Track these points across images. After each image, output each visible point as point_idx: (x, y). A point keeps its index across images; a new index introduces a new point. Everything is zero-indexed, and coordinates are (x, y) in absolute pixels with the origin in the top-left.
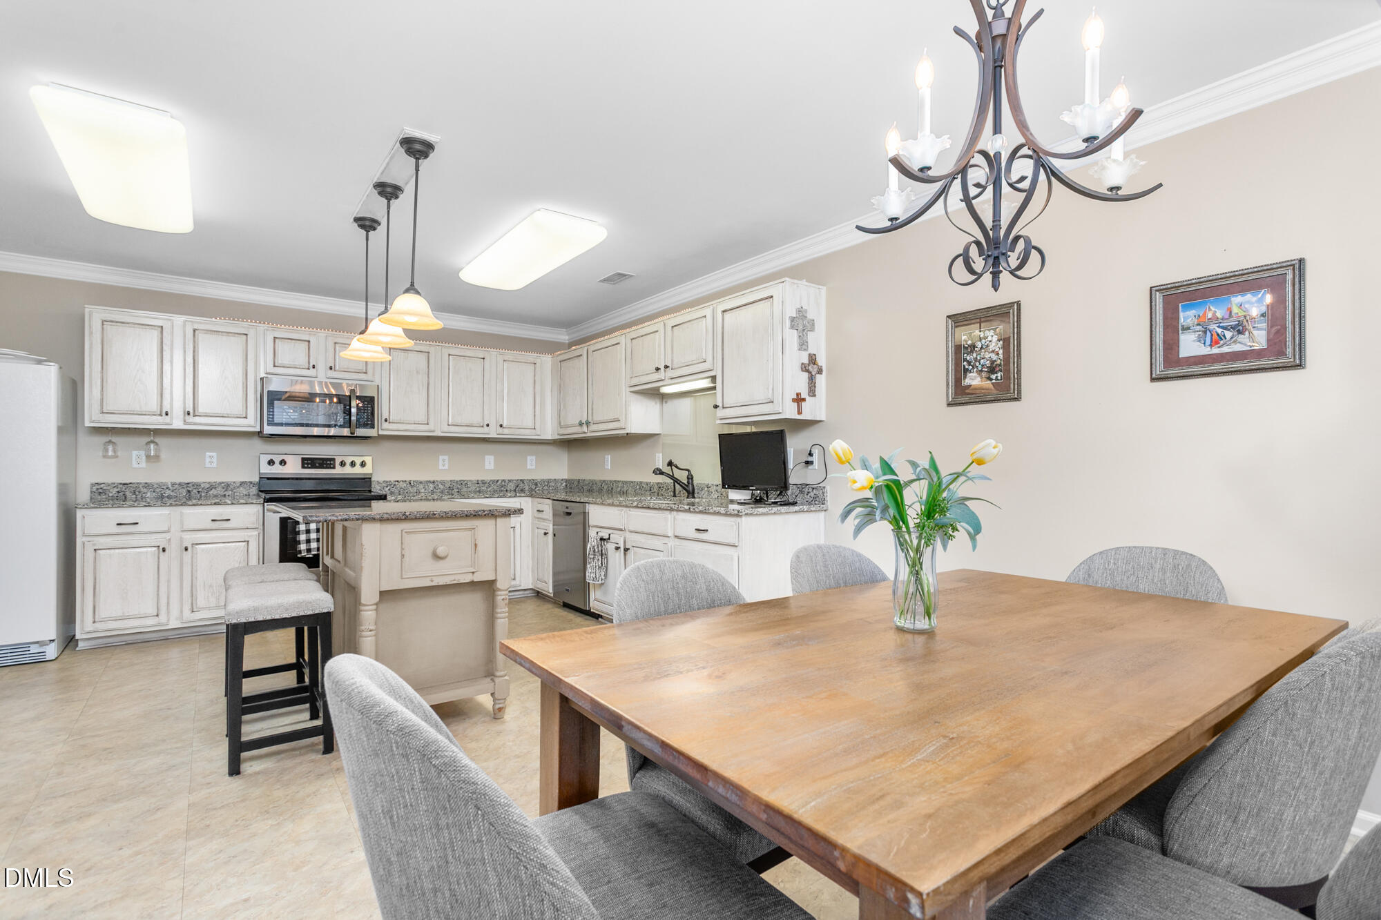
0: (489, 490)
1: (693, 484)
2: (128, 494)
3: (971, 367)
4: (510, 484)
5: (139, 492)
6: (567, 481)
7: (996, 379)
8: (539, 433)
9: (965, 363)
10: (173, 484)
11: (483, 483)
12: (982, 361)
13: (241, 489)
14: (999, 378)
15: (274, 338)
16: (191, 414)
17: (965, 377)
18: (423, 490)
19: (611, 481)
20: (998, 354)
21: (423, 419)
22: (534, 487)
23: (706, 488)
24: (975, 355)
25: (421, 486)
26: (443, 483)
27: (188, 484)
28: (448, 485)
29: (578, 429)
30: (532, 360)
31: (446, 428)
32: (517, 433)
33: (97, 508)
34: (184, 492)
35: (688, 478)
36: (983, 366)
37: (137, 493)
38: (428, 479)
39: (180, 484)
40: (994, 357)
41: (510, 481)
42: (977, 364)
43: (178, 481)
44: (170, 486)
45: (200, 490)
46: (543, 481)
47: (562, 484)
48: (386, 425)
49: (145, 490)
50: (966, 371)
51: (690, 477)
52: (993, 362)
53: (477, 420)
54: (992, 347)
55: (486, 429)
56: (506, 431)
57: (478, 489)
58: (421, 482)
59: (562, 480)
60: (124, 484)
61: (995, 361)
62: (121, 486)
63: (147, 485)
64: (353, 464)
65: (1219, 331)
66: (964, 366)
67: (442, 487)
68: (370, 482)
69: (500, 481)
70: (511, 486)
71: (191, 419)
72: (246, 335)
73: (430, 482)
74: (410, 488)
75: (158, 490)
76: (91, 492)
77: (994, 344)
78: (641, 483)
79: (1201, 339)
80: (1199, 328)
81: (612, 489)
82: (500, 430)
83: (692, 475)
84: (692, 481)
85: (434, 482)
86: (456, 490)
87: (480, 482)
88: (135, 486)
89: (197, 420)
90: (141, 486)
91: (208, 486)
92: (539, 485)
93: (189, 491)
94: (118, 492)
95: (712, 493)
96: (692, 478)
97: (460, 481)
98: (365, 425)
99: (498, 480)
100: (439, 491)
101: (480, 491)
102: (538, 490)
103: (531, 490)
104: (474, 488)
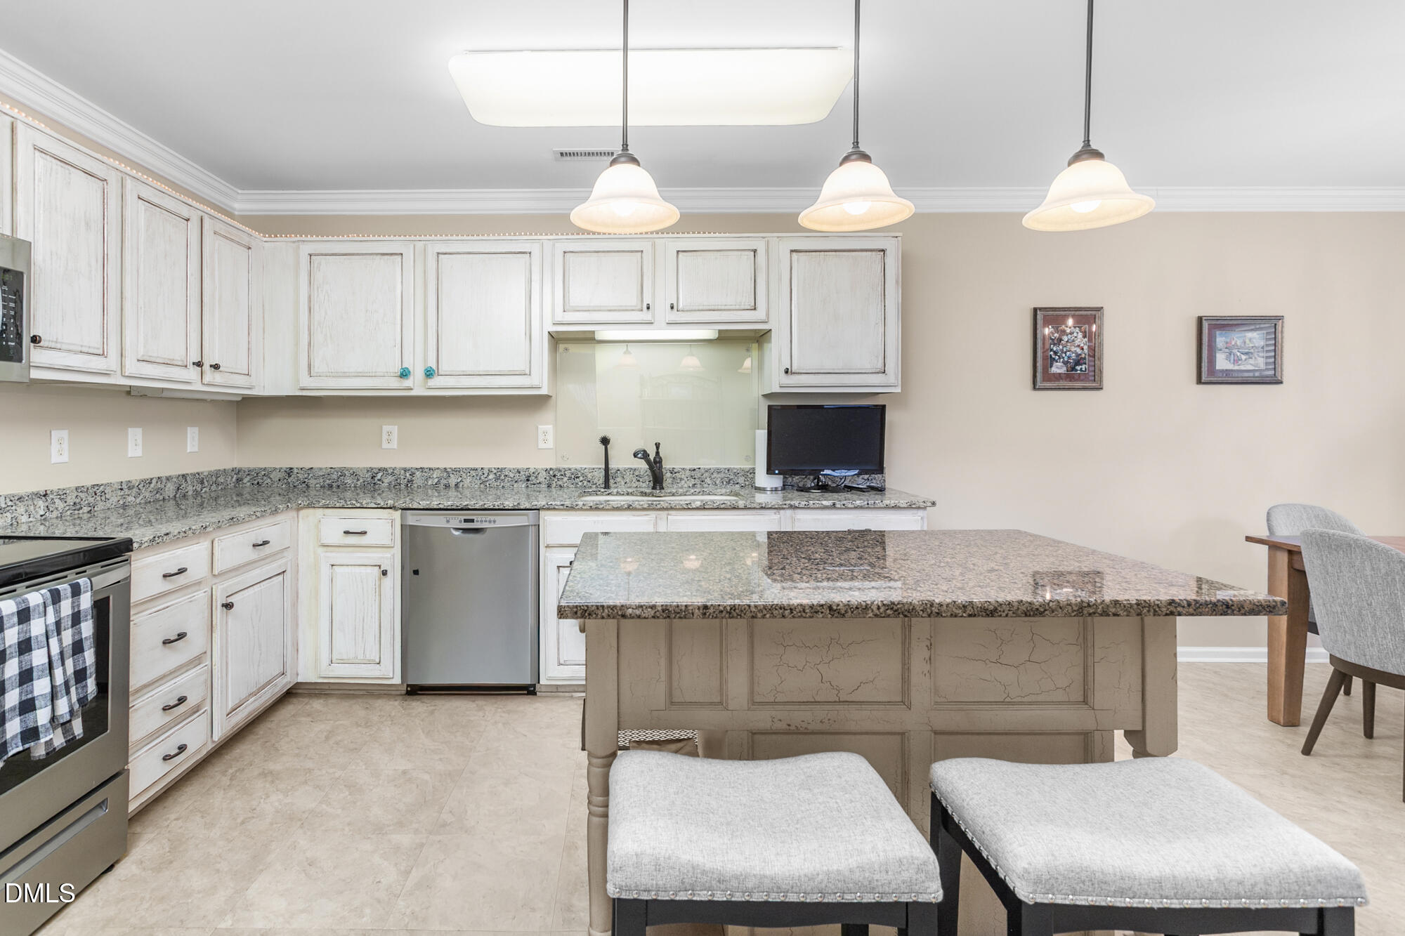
3: (1057, 357)
4: (169, 485)
7: (1081, 370)
9: (1052, 353)
11: (129, 488)
12: (1068, 353)
14: (1084, 369)
17: (1051, 367)
19: (405, 470)
20: (1082, 349)
21: (93, 340)
22: (199, 487)
24: (1061, 347)
26: (62, 495)
29: (395, 383)
31: (134, 367)
36: (1069, 357)
38: (35, 490)
40: (1079, 351)
41: (168, 479)
42: (1064, 355)
46: (211, 474)
50: (1053, 360)
52: (1078, 355)
54: (1077, 343)
55: (190, 373)
56: (217, 378)
57: (121, 502)
61: (1080, 355)
65: (1239, 354)
66: (1051, 355)
67: (60, 504)
69: (153, 483)
70: (170, 489)
77: (1079, 340)
78: (501, 470)
79: (1228, 358)
80: (1227, 350)
81: (410, 481)
82: (213, 376)
84: (661, 465)
86: (86, 509)
87: (124, 486)
92: (206, 483)
97: (93, 486)
99: (151, 479)
100: (55, 514)
101: (124, 507)
102: (205, 492)
103: (197, 494)
104: (116, 499)
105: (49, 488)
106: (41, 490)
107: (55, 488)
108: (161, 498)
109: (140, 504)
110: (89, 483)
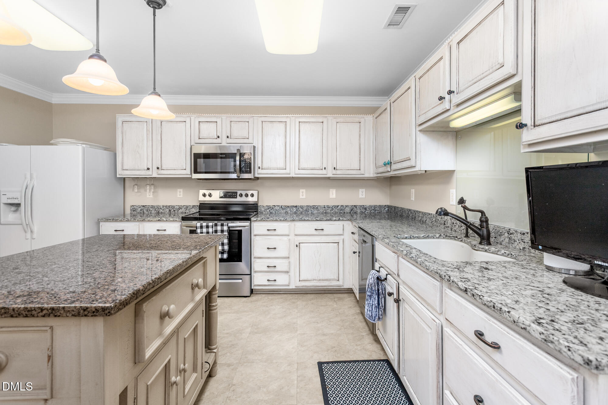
0: (332, 212)
1: (487, 228)
2: (145, 211)
4: (347, 208)
5: (149, 210)
6: (389, 207)
8: (363, 173)
10: (163, 206)
11: (328, 208)
13: (193, 209)
15: (199, 122)
16: (160, 168)
18: (289, 212)
21: (282, 165)
22: (364, 211)
23: (506, 235)
25: (288, 209)
26: (302, 207)
27: (169, 206)
28: (305, 209)
29: (385, 169)
30: (357, 120)
31: (298, 171)
32: (347, 173)
33: (106, 221)
34: (168, 210)
35: (481, 221)
37: (148, 211)
38: (293, 205)
39: (166, 206)
41: (346, 206)
43: (165, 205)
44: (162, 207)
45: (175, 210)
46: (371, 206)
47: (385, 209)
48: (260, 171)
49: (151, 209)
51: (484, 221)
53: (318, 165)
55: (324, 172)
56: (338, 172)
57: (324, 212)
58: (288, 207)
59: (385, 206)
60: (143, 206)
62: (142, 207)
63: (153, 207)
64: (247, 195)
67: (301, 210)
68: (258, 206)
69: (339, 207)
70: (348, 210)
71: (160, 172)
72: (185, 121)
73: (294, 206)
74: (282, 210)
75: (157, 209)
76: (131, 210)
82: (334, 172)
83: (486, 218)
84: (487, 224)
85: (296, 206)
87: (326, 207)
88: (147, 207)
89: (163, 172)
90: (150, 207)
91: (178, 207)
92: (368, 210)
93: (170, 210)
94: (141, 210)
95: (515, 241)
96: (487, 221)
97: (313, 206)
98: (247, 172)
99: (338, 206)
100: (299, 212)
101: (326, 213)
102: (367, 213)
103: (362, 213)
104: (322, 211)
105: (297, 205)
106: (295, 205)
107: (299, 205)
108: (343, 212)
109: (333, 213)
110: (312, 205)
